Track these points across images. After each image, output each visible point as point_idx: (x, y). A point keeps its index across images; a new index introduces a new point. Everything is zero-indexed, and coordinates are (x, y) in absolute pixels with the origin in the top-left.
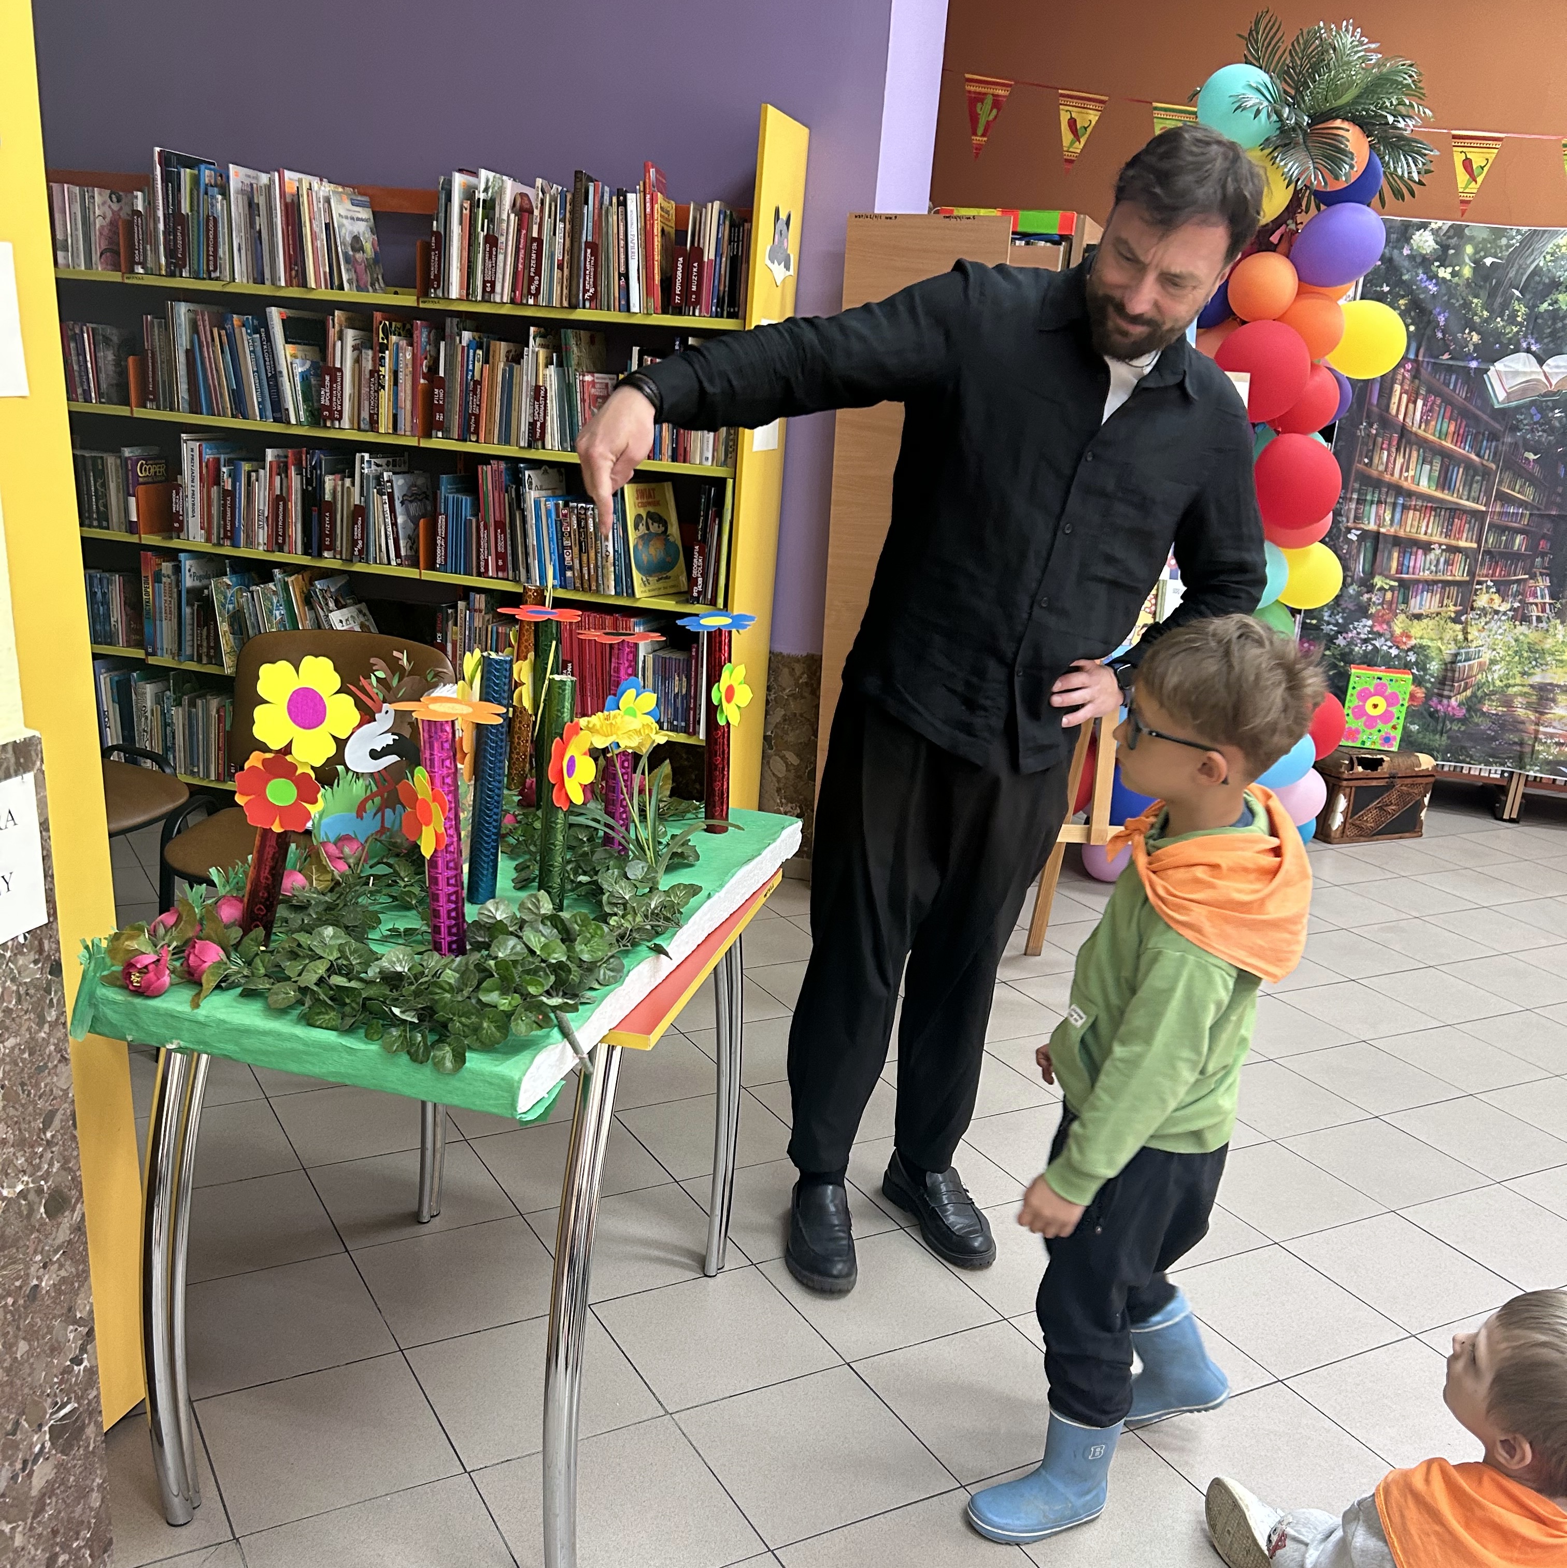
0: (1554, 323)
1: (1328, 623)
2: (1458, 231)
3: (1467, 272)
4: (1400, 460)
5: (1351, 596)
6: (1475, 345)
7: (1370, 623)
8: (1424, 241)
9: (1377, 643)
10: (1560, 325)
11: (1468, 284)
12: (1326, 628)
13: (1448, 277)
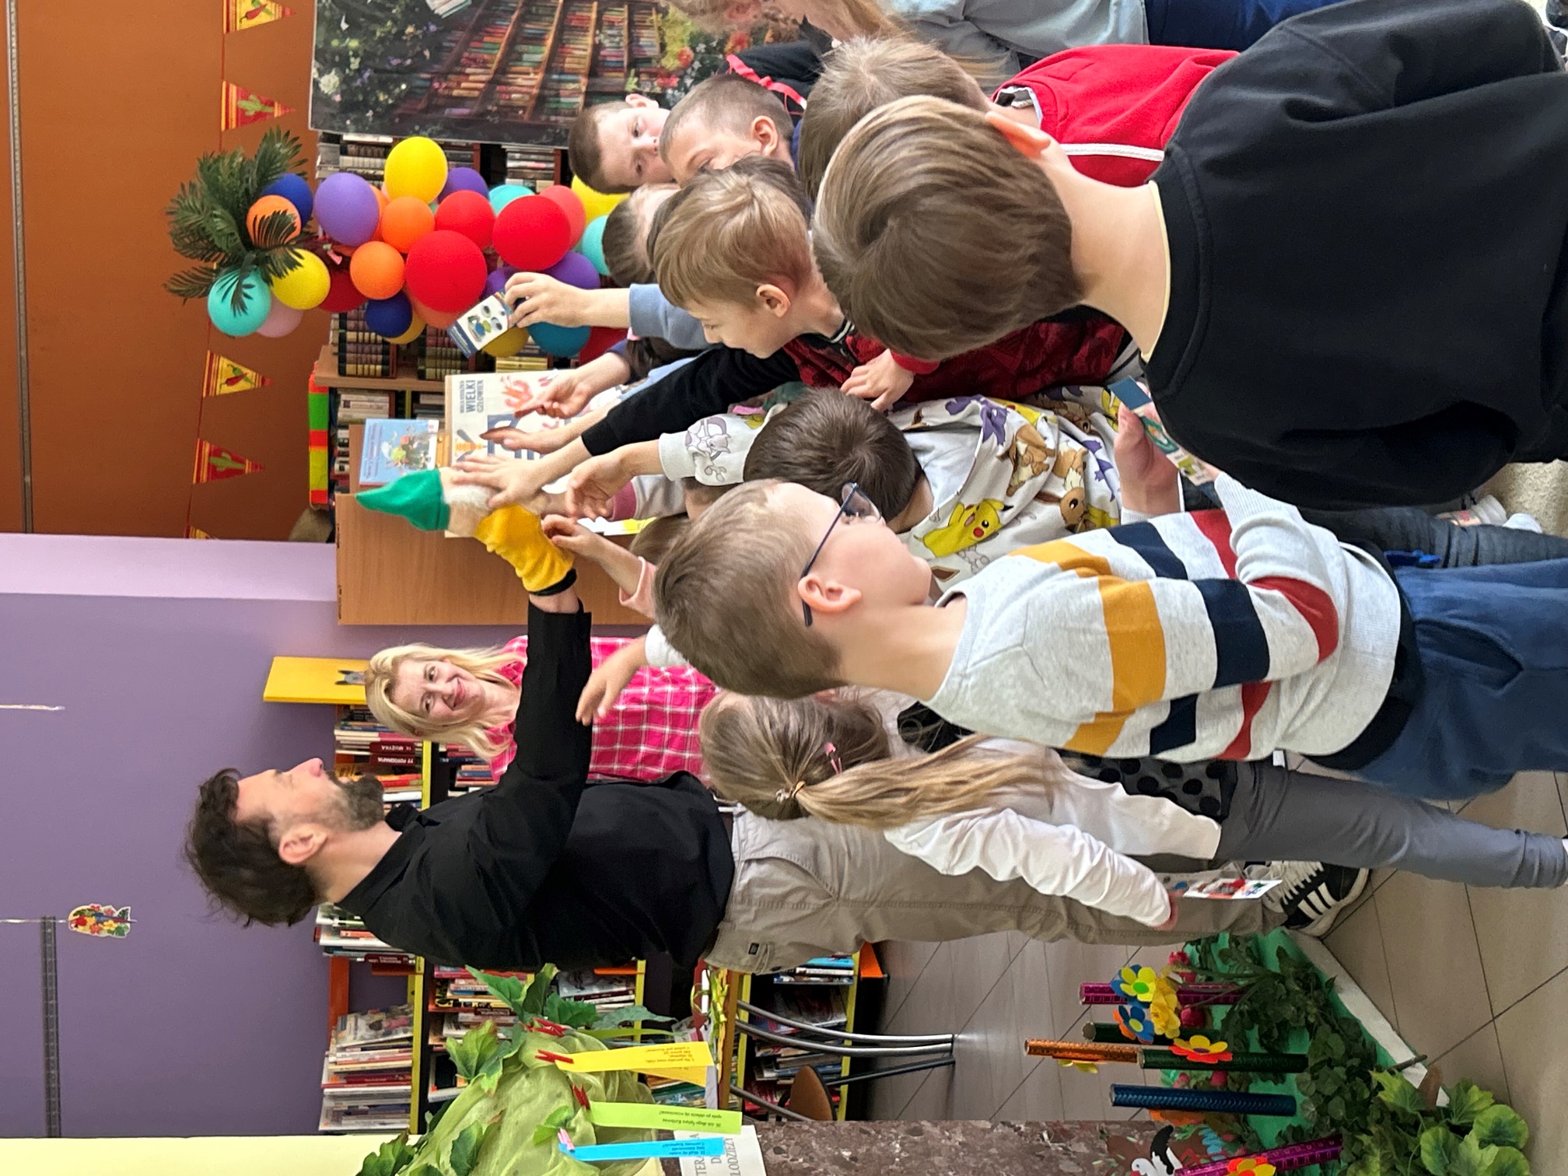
2: (320, 55)
3: (354, 44)
6: (417, 28)
7: (670, 91)
8: (329, 82)
11: (363, 41)
13: (358, 59)
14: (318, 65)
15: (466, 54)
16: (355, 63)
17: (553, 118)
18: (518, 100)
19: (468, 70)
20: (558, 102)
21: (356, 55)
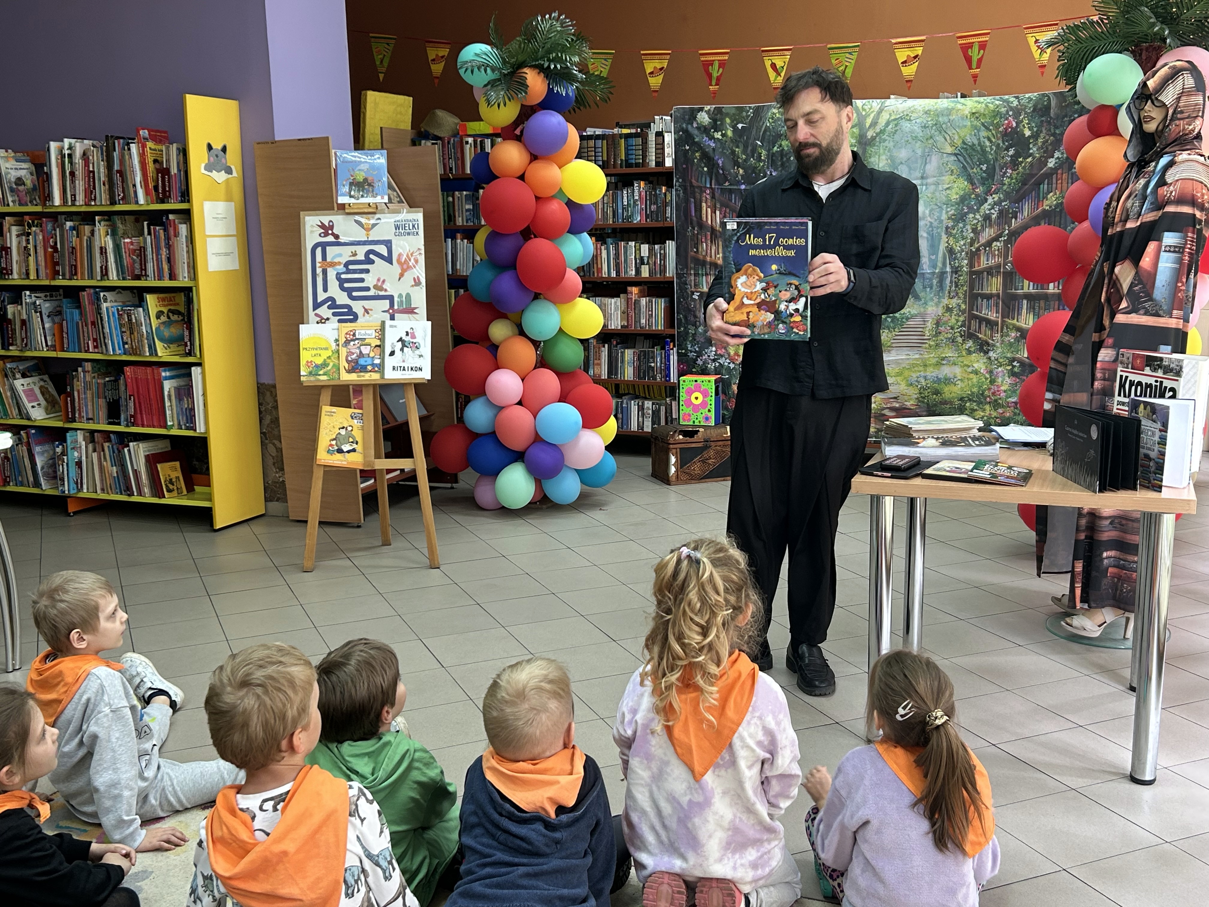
0: (782, 158)
1: (691, 352)
2: (719, 110)
3: (730, 133)
4: (714, 248)
5: (701, 334)
6: (742, 176)
7: (714, 349)
8: (704, 118)
9: (721, 361)
10: (785, 159)
11: (732, 140)
12: (691, 355)
13: (720, 137)
14: (712, 109)
15: (728, 210)
16: (718, 135)
17: (692, 272)
18: (702, 248)
19: (718, 213)
20: (703, 275)
21: (723, 135)
